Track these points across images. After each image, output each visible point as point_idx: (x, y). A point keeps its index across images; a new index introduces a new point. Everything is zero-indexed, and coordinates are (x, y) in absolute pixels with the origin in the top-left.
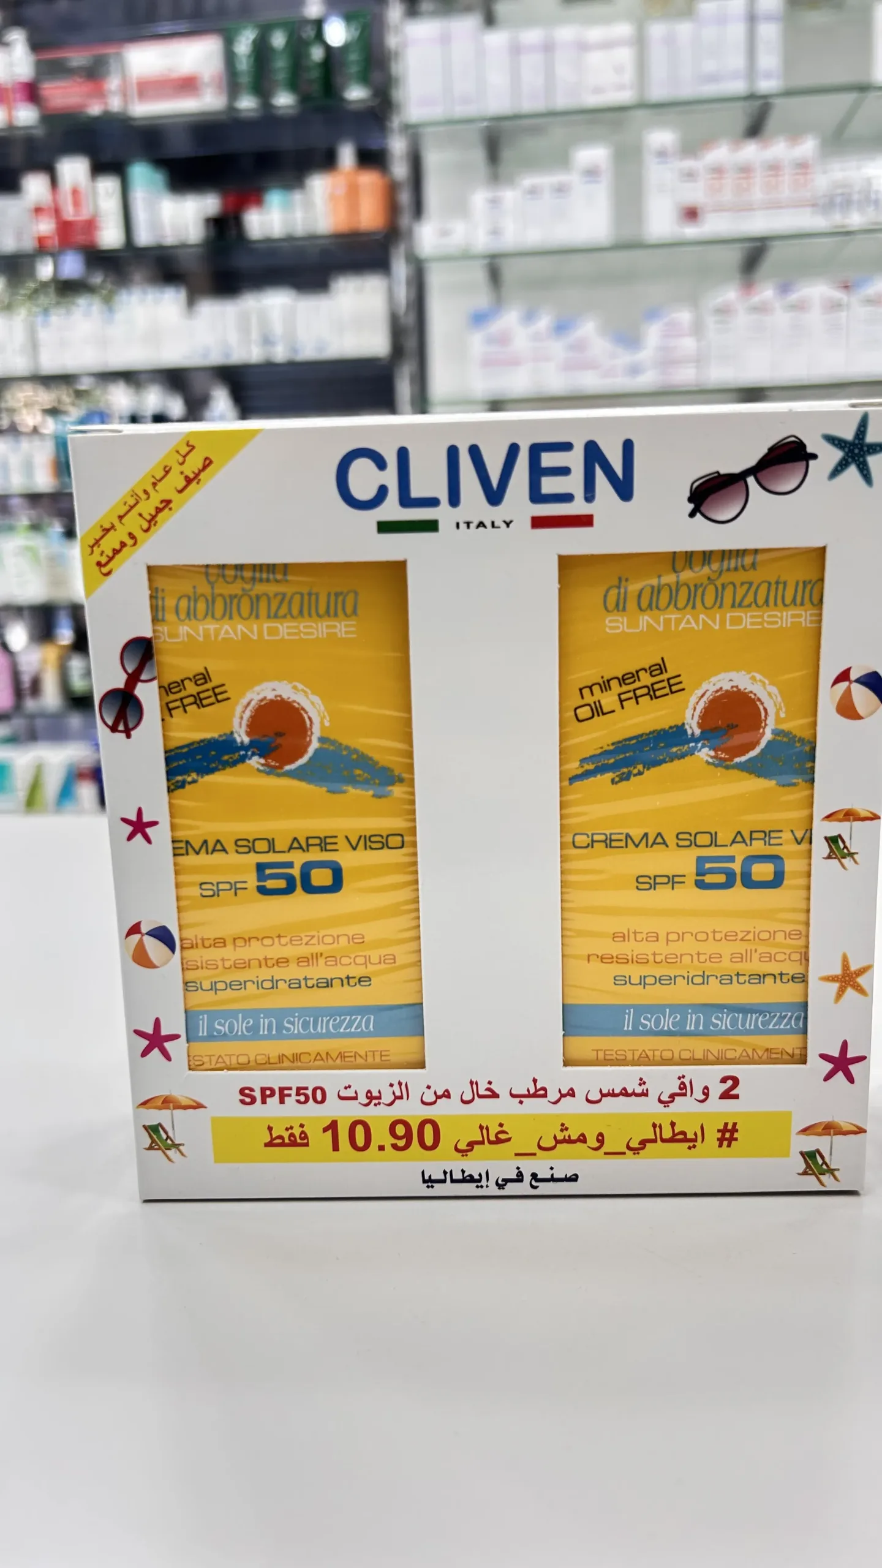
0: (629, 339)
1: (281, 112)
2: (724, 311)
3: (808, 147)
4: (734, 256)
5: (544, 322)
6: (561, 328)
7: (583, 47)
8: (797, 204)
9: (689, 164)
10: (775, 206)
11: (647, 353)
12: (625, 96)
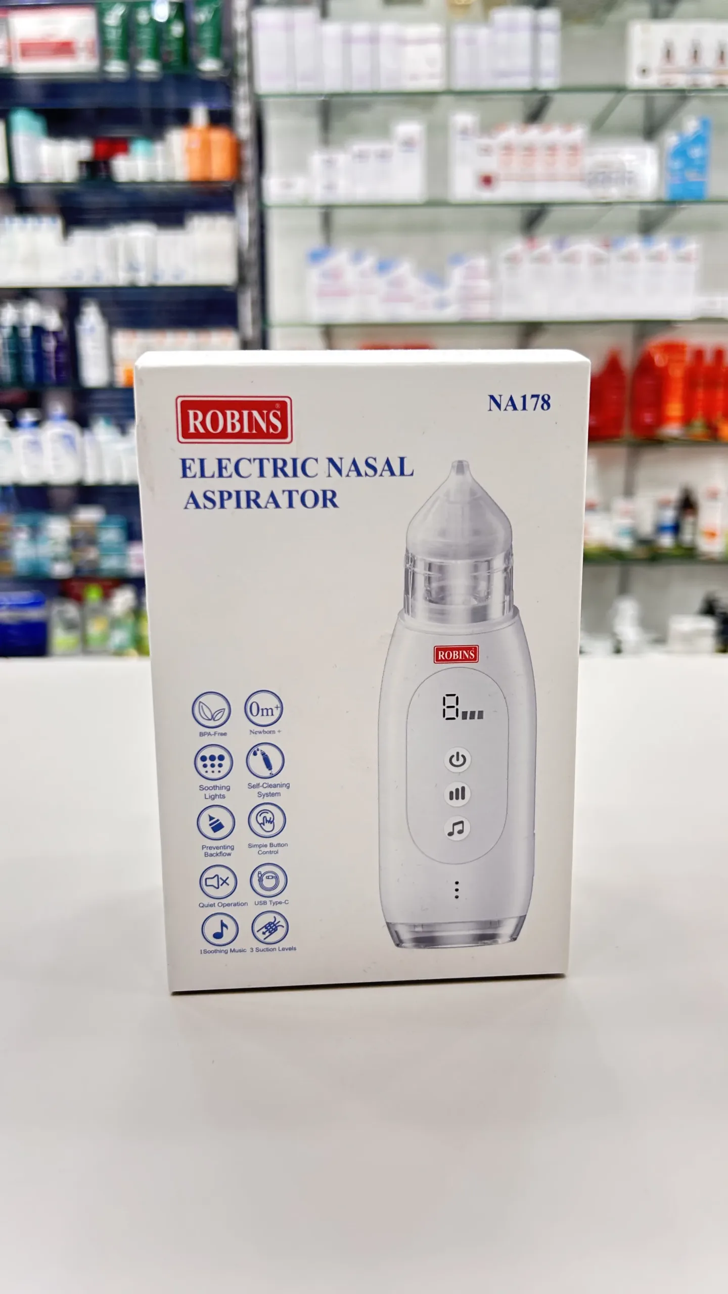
0: (437, 279)
1: (145, 76)
2: (513, 260)
3: (578, 134)
4: (516, 217)
5: (369, 262)
7: (402, 41)
8: (572, 179)
9: (485, 141)
10: (552, 178)
11: (452, 291)
12: (435, 84)
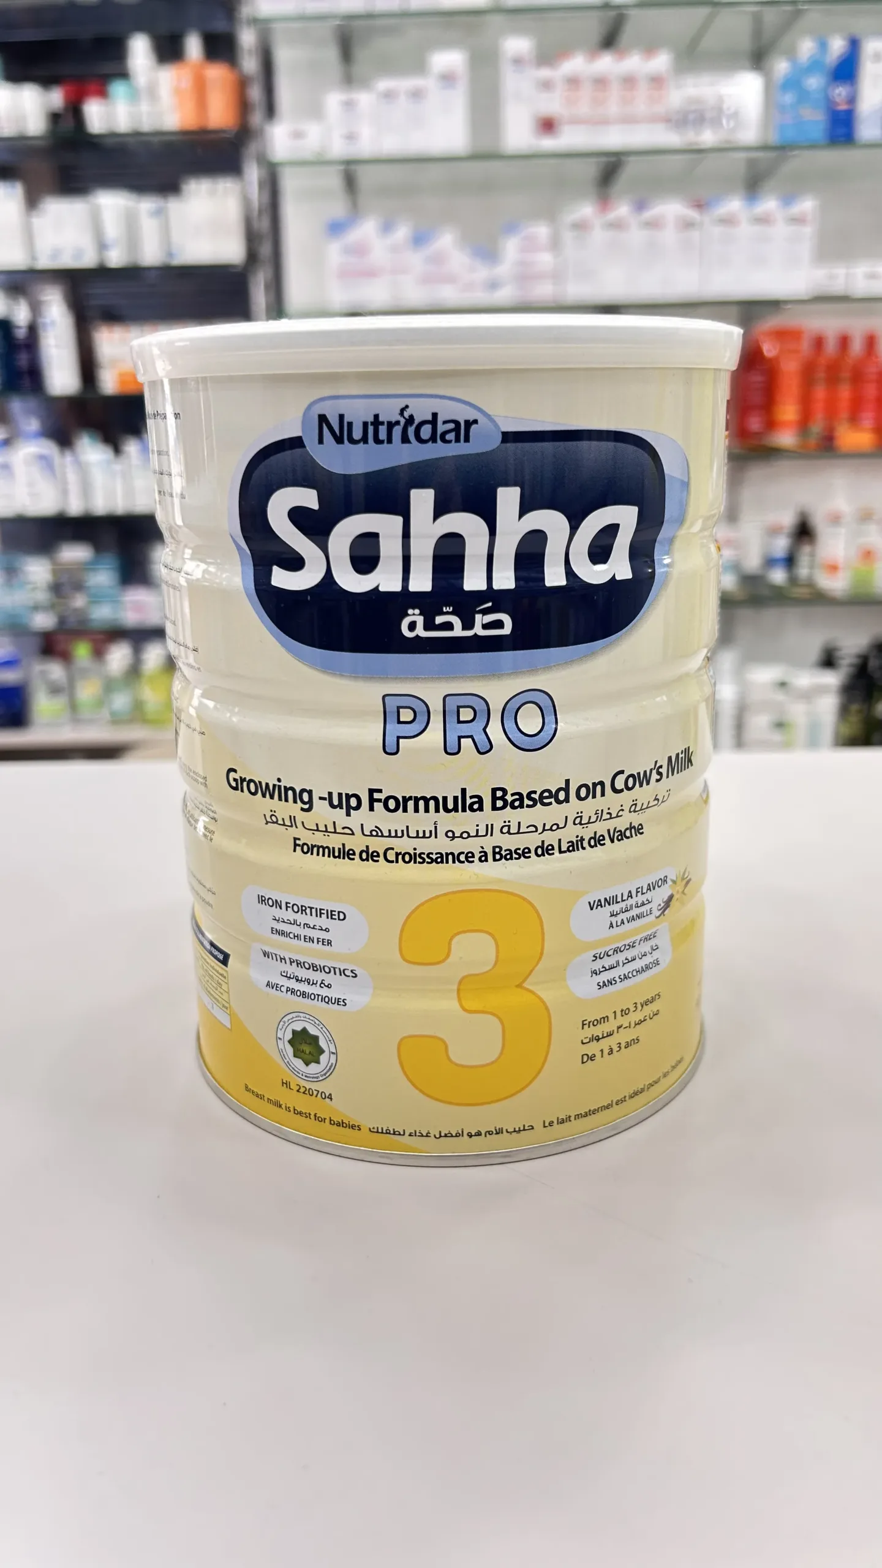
0: (487, 252)
2: (581, 227)
3: (661, 62)
4: (590, 170)
5: (402, 232)
6: (419, 240)
8: (654, 119)
9: (545, 73)
10: (629, 120)
11: (505, 268)
